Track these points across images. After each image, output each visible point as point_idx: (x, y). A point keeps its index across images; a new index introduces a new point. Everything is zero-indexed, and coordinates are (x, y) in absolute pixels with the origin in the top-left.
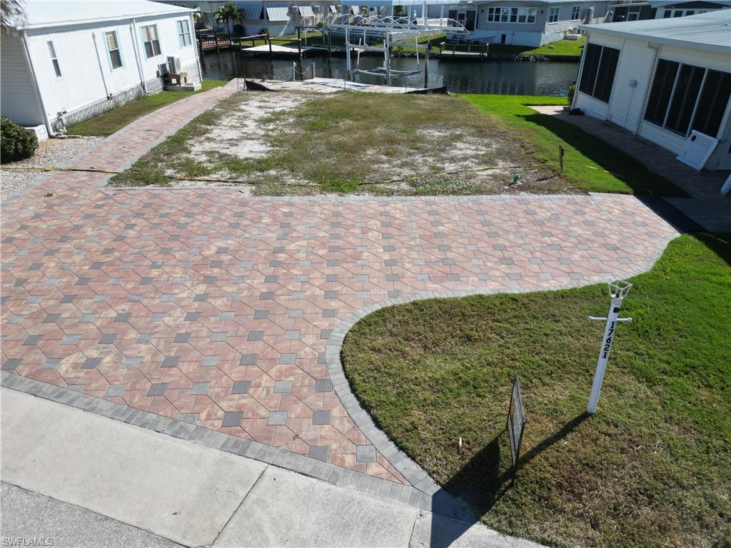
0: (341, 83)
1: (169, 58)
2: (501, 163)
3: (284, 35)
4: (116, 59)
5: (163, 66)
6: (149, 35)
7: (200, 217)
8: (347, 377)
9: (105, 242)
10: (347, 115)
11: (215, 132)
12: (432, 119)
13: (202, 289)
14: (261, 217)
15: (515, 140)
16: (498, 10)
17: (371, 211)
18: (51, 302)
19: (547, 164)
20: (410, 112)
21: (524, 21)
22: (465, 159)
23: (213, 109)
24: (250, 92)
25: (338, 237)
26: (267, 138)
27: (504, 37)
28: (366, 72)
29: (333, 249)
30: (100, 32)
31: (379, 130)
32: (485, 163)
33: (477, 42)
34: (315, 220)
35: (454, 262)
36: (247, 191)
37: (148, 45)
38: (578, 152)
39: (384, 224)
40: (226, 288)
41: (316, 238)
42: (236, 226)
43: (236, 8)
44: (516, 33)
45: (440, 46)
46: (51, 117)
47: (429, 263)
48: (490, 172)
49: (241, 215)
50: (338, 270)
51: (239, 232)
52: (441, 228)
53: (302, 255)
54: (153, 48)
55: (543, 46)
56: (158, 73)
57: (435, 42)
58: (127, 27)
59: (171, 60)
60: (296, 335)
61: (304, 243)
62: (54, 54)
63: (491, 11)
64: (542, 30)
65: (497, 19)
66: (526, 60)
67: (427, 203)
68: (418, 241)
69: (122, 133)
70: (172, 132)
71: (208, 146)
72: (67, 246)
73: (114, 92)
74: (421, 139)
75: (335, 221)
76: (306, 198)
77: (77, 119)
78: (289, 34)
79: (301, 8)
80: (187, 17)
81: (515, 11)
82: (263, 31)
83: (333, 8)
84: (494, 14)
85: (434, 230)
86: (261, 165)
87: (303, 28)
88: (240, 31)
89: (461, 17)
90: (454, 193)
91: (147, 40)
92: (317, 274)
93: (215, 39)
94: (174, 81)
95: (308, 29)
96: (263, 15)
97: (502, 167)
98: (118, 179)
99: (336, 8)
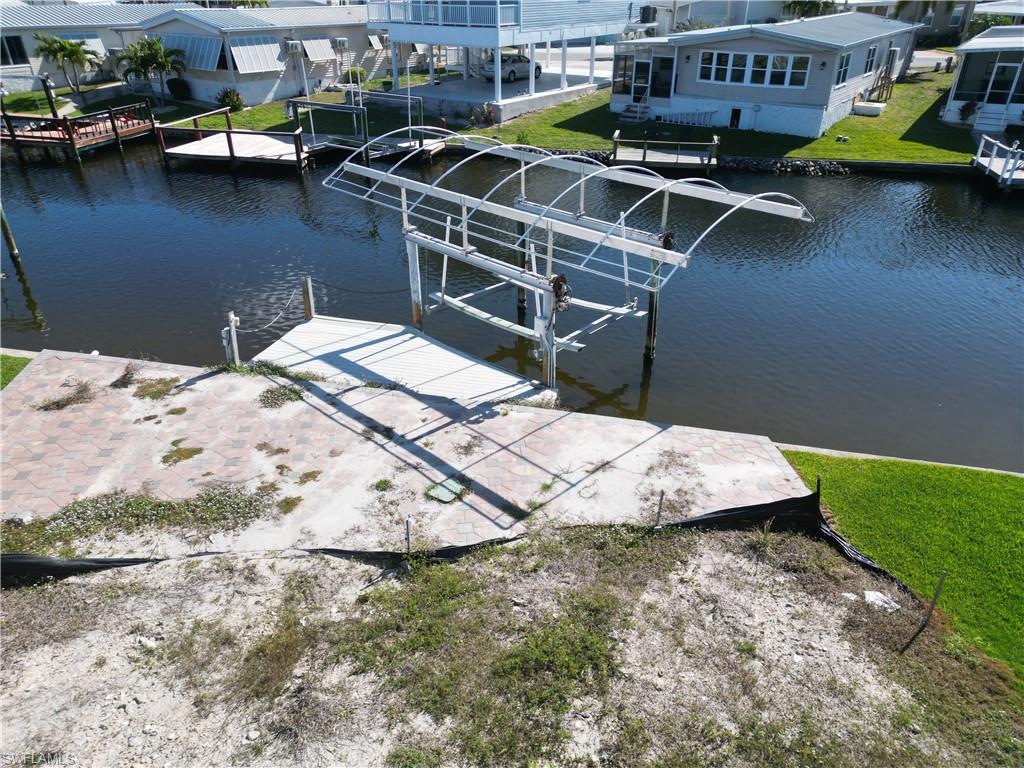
3: (276, 99)
16: (723, 59)
21: (781, 82)
27: (736, 114)
43: (161, 47)
44: (763, 106)
55: (826, 137)
63: (708, 59)
64: (822, 103)
65: (721, 75)
66: (800, 172)
78: (284, 98)
79: (305, 44)
81: (761, 61)
82: (227, 94)
83: (374, 40)
84: (714, 66)
96: (225, 62)
99: (382, 40)
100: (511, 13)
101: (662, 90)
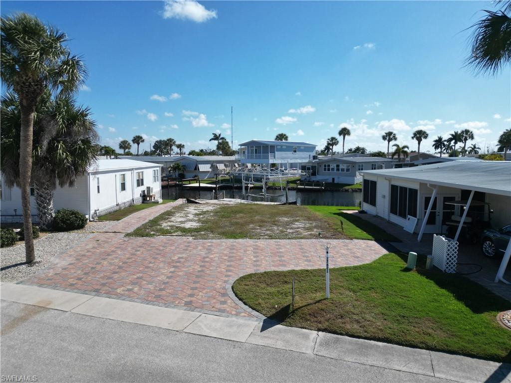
0: (239, 201)
1: (147, 187)
2: (315, 230)
3: (208, 178)
4: (123, 187)
5: (144, 191)
6: (139, 176)
7: (169, 247)
8: (234, 292)
9: (127, 256)
10: (241, 212)
11: (173, 219)
12: (285, 214)
13: (172, 269)
14: (197, 247)
15: (325, 222)
16: (329, 166)
17: (249, 244)
18: (108, 274)
19: (338, 230)
20: (274, 211)
21: (344, 171)
22: (298, 228)
23: (171, 210)
24: (189, 204)
25: (233, 253)
26: (199, 221)
27: (333, 179)
28: (253, 195)
29: (230, 257)
30: (118, 174)
31: (257, 217)
32: (308, 230)
33: (318, 182)
34: (223, 248)
35: (284, 261)
36: (191, 239)
37: (138, 181)
38: (355, 226)
39: (254, 249)
40: (183, 269)
41: (223, 253)
42: (186, 250)
43: (181, 165)
44: (340, 177)
45: (297, 183)
46: (92, 212)
47: (273, 261)
48: (309, 233)
49: (189, 246)
50: (232, 263)
51: (187, 252)
52: (281, 250)
53: (216, 259)
54: (140, 182)
55: (357, 184)
56: (141, 194)
57: (294, 182)
58: (130, 172)
59: (148, 188)
60: (214, 282)
61: (218, 255)
62: (98, 183)
63: (325, 166)
64: (355, 176)
65: (329, 170)
66: (347, 191)
67: (275, 242)
68: (270, 254)
69: (126, 219)
70: (151, 218)
71: (170, 224)
72: (110, 257)
73: (120, 202)
74: (278, 221)
75: (232, 248)
76: (219, 240)
77: (102, 214)
78: (210, 178)
79: (217, 165)
80: (158, 168)
81: (338, 166)
82: (195, 176)
83: (236, 165)
84: (327, 168)
85: (278, 251)
86: (197, 230)
87: (219, 174)
88: (182, 177)
89: (309, 169)
90: (289, 238)
91: (138, 179)
92: (222, 265)
93: (167, 180)
94: (148, 199)
95: (222, 175)
96: (196, 168)
97: (315, 231)
98: (128, 235)
99: (238, 164)
100: (273, 156)
101: (314, 174)
